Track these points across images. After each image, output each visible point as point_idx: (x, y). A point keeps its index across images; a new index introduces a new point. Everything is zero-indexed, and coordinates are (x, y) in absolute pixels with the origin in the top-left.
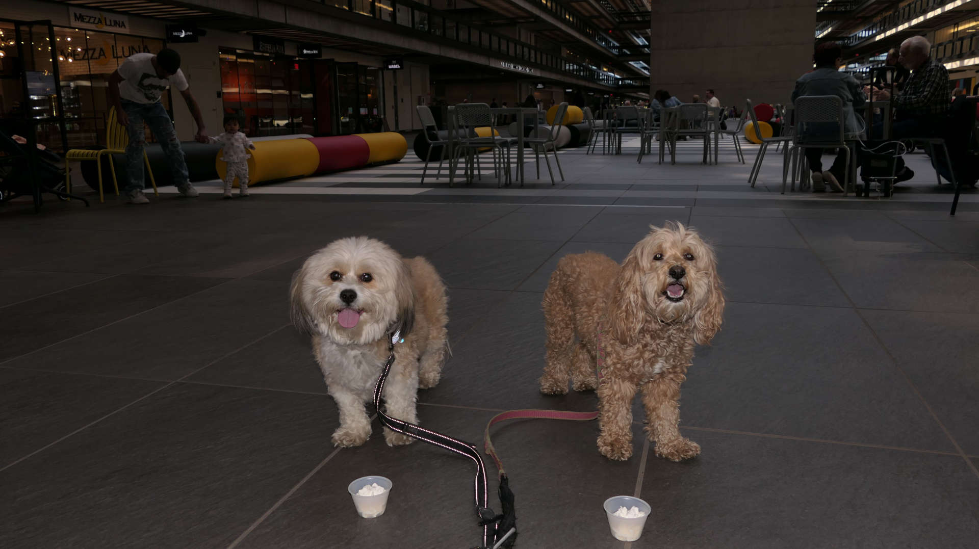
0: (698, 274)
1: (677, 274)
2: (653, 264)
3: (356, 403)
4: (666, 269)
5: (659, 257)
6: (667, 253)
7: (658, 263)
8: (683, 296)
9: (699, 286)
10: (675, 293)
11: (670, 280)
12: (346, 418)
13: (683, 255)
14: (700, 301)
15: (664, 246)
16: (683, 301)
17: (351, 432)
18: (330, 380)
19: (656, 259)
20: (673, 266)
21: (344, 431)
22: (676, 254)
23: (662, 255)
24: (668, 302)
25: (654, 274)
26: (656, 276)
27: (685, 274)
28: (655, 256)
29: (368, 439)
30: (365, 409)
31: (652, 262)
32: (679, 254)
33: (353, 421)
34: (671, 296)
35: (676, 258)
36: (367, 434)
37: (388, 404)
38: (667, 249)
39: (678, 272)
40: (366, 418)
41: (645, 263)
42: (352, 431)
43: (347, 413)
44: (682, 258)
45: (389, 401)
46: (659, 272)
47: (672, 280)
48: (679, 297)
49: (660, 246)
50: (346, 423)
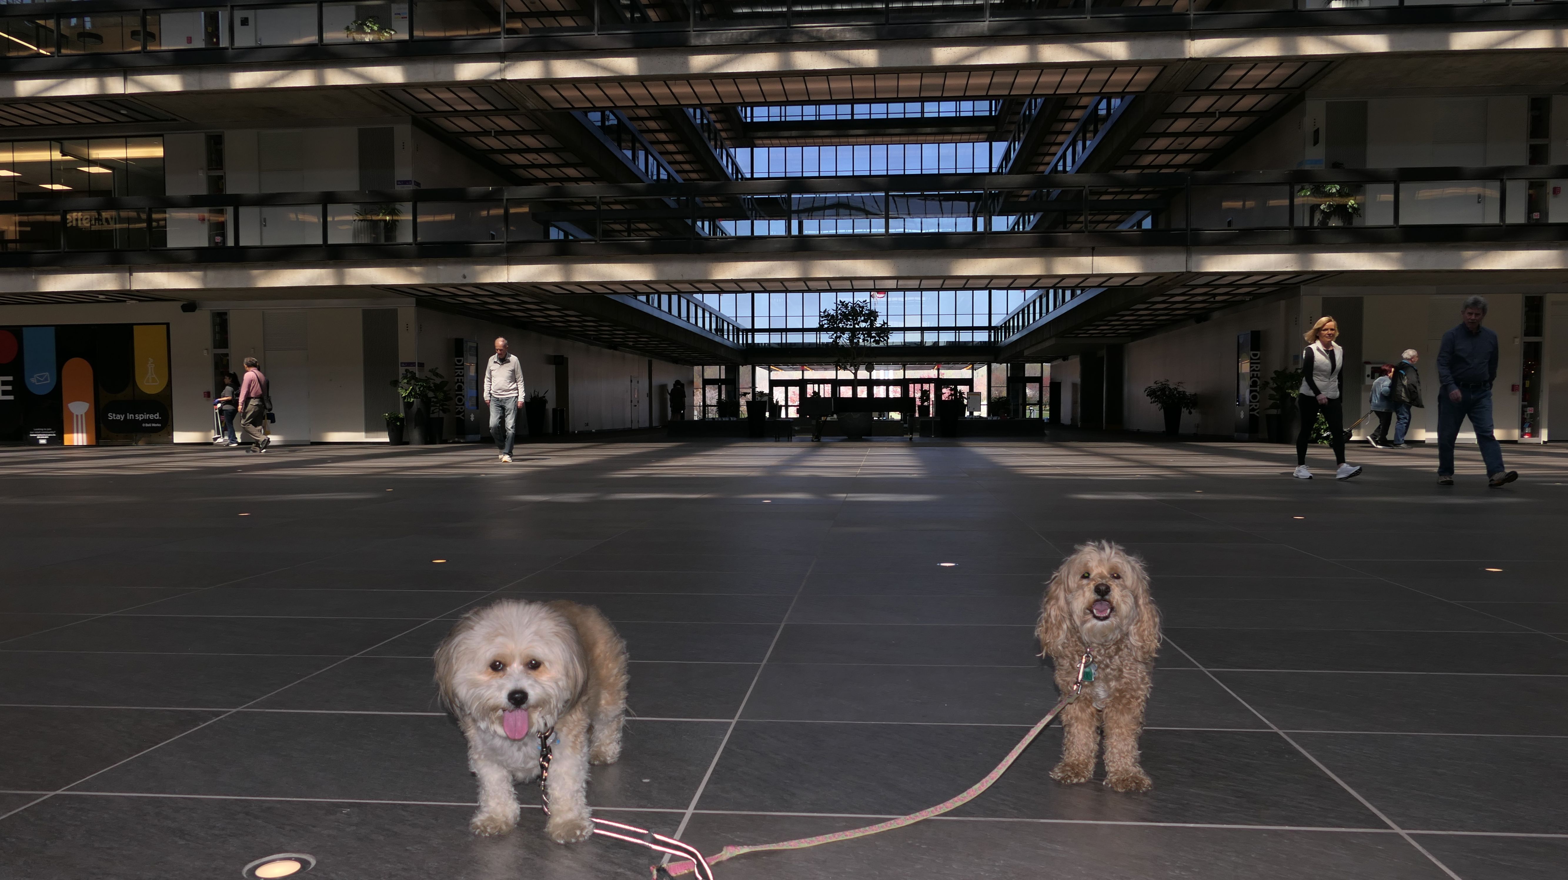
1: (1102, 592)
2: (1080, 582)
4: (1092, 586)
5: (1086, 576)
6: (1093, 570)
8: (1109, 614)
10: (1101, 612)
16: (1110, 619)
22: (1102, 572)
23: (1089, 574)
24: (1095, 621)
25: (1081, 592)
28: (1084, 575)
31: (1080, 580)
32: (1105, 573)
34: (1097, 615)
35: (1102, 577)
38: (1093, 568)
44: (1109, 576)
46: (1085, 589)
48: (1105, 615)
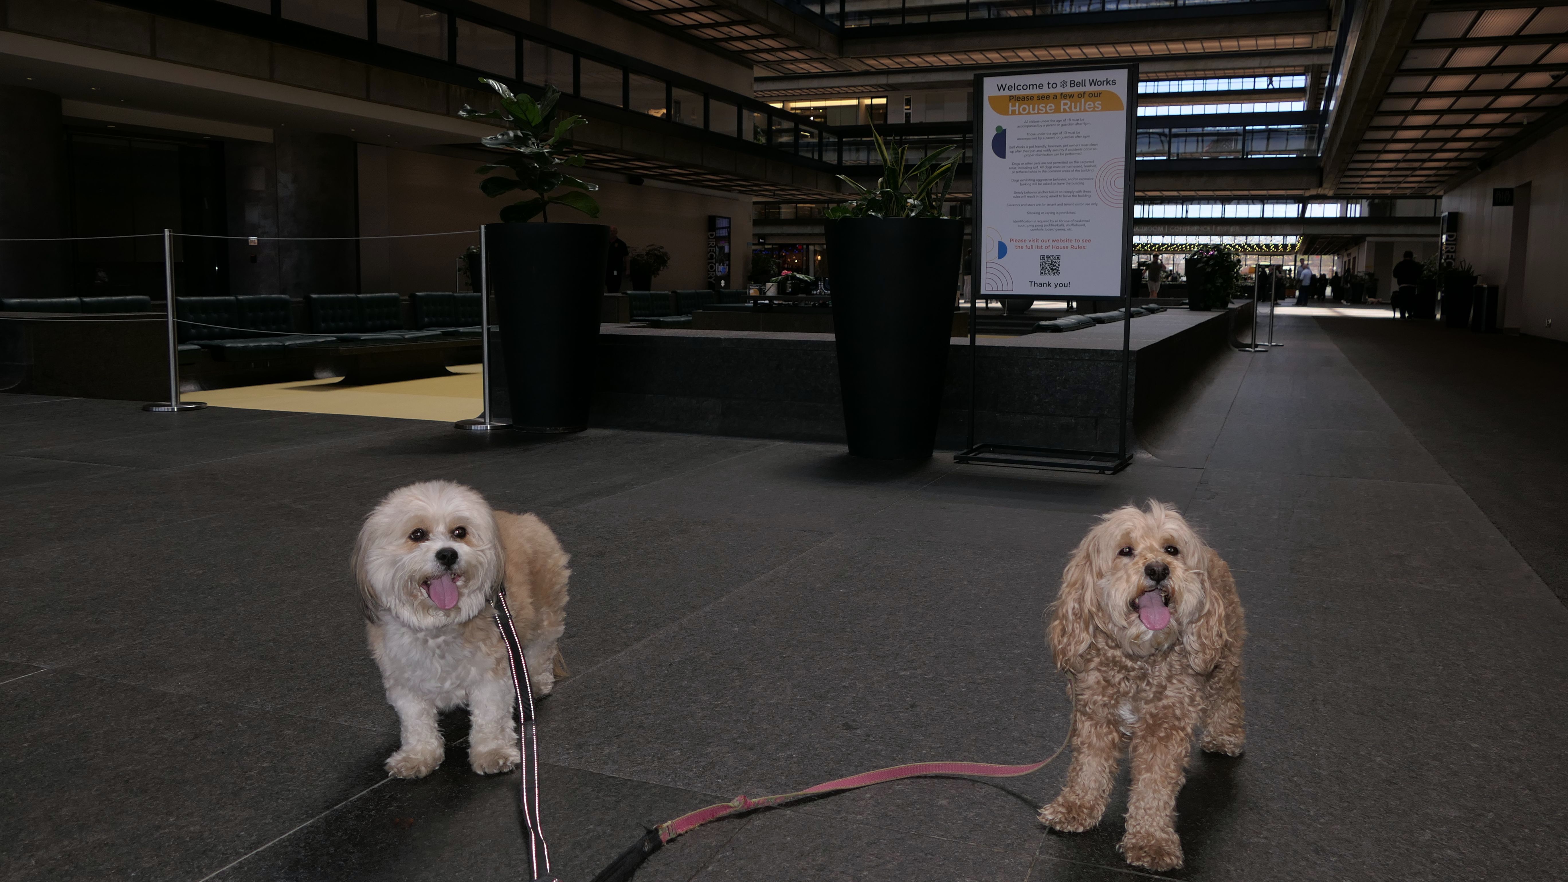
0: (1187, 573)
3: (424, 716)
7: (1125, 560)
9: (1189, 591)
11: (1149, 583)
12: (409, 735)
13: (1163, 547)
14: (1192, 614)
15: (1133, 535)
17: (412, 756)
18: (392, 682)
19: (1122, 553)
20: (1149, 562)
21: (404, 755)
26: (1125, 577)
27: (1168, 574)
29: (437, 768)
30: (436, 725)
33: (419, 741)
36: (435, 760)
37: (475, 717)
39: (1159, 571)
40: (436, 739)
41: (1105, 559)
42: (415, 755)
43: (410, 728)
45: (476, 712)
47: (1152, 583)
49: (1127, 535)
50: (407, 743)
